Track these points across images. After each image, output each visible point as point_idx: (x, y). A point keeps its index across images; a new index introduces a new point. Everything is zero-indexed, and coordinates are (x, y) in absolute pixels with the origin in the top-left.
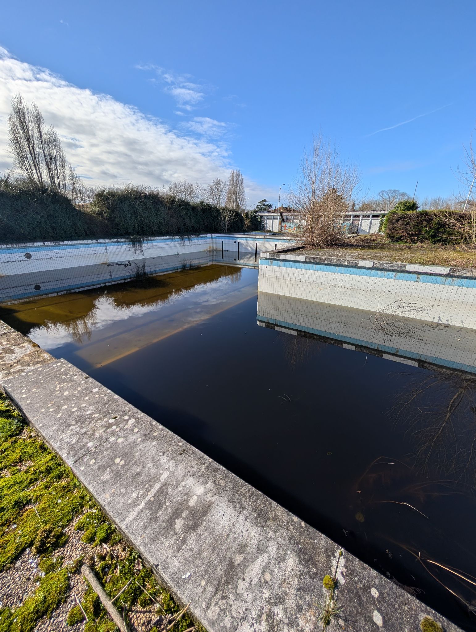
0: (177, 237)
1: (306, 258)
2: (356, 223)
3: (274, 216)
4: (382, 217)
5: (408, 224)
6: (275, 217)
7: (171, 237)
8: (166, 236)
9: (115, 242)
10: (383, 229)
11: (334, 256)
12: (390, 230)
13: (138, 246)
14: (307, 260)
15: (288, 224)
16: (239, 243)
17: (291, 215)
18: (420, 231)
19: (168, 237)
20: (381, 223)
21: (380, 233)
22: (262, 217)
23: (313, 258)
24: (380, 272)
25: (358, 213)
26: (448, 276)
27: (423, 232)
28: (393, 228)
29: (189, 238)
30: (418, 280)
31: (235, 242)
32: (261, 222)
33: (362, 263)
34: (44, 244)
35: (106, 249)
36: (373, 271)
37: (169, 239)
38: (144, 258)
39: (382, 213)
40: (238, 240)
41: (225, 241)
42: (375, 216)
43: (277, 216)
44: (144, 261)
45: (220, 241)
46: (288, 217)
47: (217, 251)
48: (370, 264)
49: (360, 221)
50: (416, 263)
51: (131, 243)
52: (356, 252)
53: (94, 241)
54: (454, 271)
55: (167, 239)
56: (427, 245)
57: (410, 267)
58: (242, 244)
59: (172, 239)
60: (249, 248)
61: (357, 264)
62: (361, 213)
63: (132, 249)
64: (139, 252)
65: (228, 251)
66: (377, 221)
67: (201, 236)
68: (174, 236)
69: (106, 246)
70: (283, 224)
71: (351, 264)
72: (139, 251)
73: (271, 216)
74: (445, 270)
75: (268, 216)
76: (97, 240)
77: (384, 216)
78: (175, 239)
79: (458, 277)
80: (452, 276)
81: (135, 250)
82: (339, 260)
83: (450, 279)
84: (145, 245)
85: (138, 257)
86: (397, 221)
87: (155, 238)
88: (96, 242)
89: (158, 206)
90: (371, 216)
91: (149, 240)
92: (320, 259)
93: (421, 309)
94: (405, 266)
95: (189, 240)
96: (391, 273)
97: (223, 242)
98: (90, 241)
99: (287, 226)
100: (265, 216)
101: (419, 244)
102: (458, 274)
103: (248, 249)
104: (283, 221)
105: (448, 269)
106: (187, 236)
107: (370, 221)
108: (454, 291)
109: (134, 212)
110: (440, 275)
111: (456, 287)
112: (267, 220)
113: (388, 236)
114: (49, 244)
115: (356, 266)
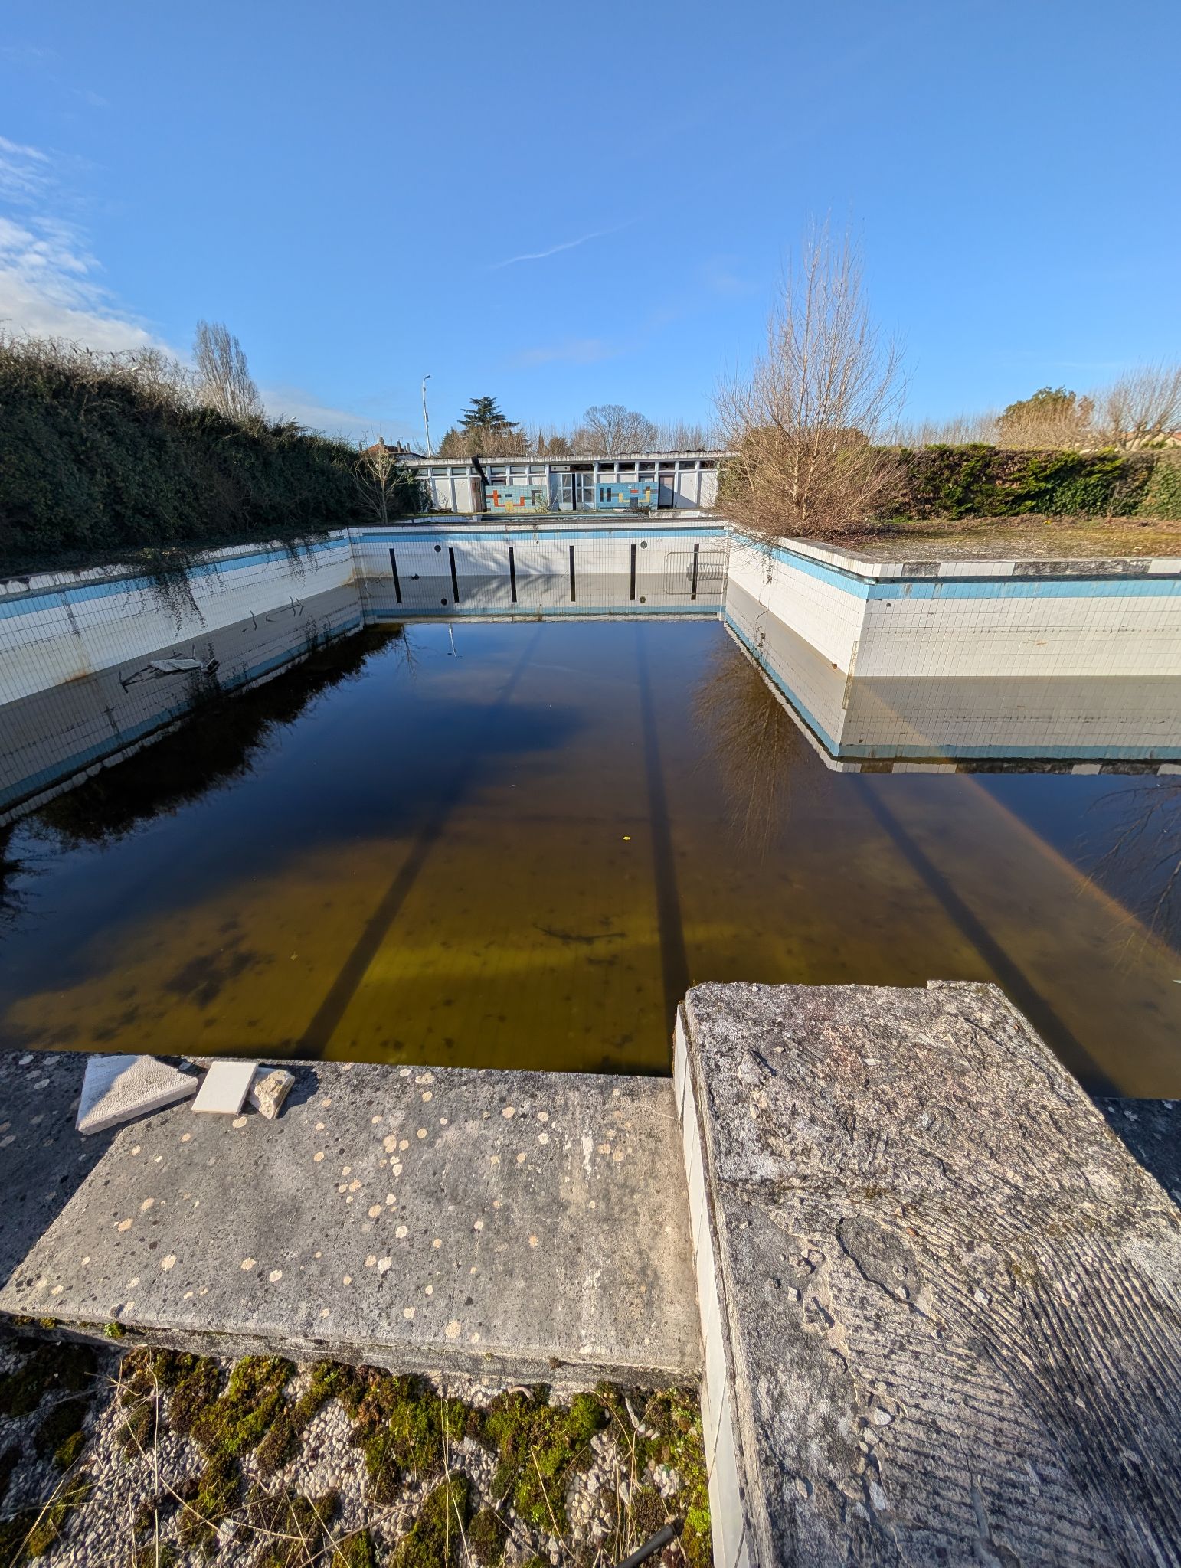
0: (276, 544)
2: (667, 482)
3: (453, 467)
4: (722, 466)
6: (456, 471)
7: (262, 546)
8: (247, 543)
9: (101, 582)
13: (176, 590)
15: (499, 489)
16: (451, 550)
17: (503, 466)
19: (251, 547)
20: (721, 481)
22: (415, 471)
25: (670, 457)
29: (307, 546)
31: (438, 549)
32: (416, 486)
35: (71, 616)
37: (255, 554)
38: (205, 632)
39: (719, 455)
40: (451, 543)
41: (402, 548)
43: (464, 467)
44: (206, 644)
45: (382, 548)
46: (495, 470)
47: (375, 581)
49: (676, 476)
51: (153, 579)
53: (16, 587)
55: (252, 554)
58: (465, 555)
59: (268, 552)
60: (492, 565)
62: (676, 456)
63: (161, 603)
64: (185, 611)
65: (417, 577)
66: (711, 477)
67: (333, 534)
68: (267, 541)
69: (66, 604)
70: (489, 490)
72: (187, 608)
73: (445, 467)
75: (434, 467)
76: (25, 581)
77: (724, 463)
78: (274, 551)
81: (173, 606)
84: (198, 583)
85: (190, 629)
87: (217, 554)
88: (22, 587)
90: (697, 465)
91: (205, 563)
95: (309, 552)
97: (392, 551)
99: (499, 496)
100: (426, 467)
103: (487, 568)
104: (485, 482)
106: (303, 538)
107: (696, 475)
112: (433, 480)
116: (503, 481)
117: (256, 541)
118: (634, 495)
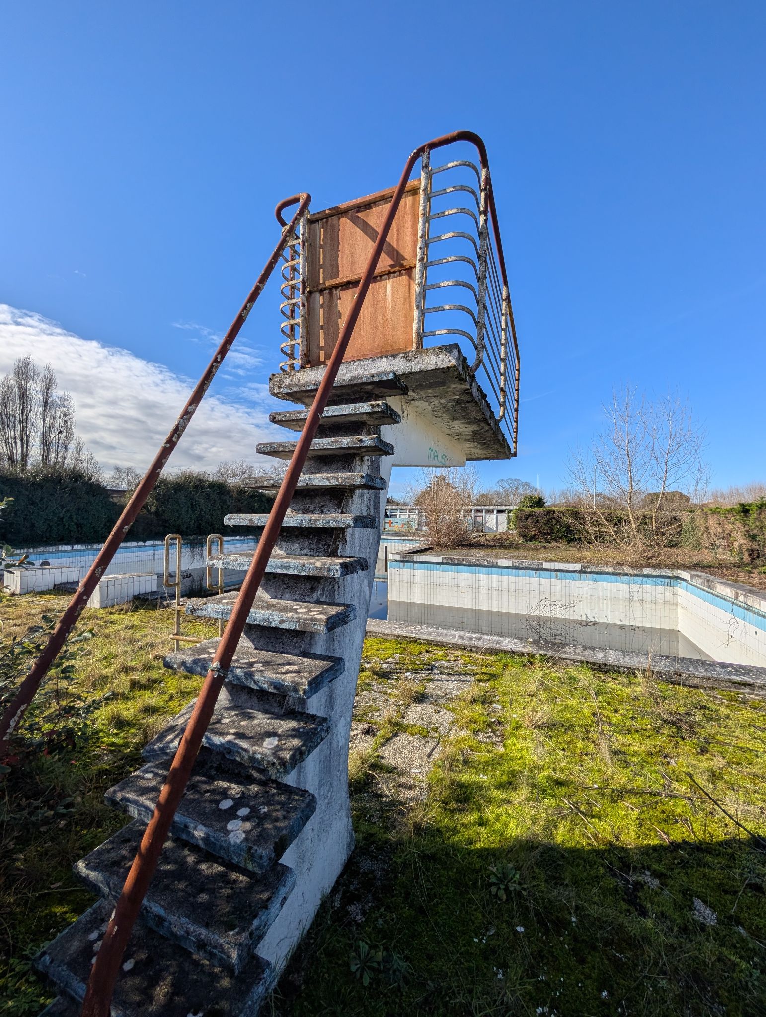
1: (443, 559)
2: (479, 520)
4: (509, 513)
5: (537, 522)
7: (243, 538)
10: (513, 527)
11: (472, 556)
12: (521, 528)
13: (197, 550)
14: (444, 561)
15: (393, 520)
18: (552, 529)
19: (238, 538)
20: (509, 520)
21: (510, 532)
23: (451, 559)
24: (520, 571)
25: (479, 507)
26: (581, 572)
27: (555, 531)
28: (524, 527)
30: (557, 577)
33: (501, 562)
34: (72, 547)
36: (514, 570)
37: (240, 540)
39: (507, 507)
42: (499, 512)
44: (202, 571)
48: (509, 563)
50: (552, 561)
51: (189, 545)
52: (492, 552)
53: (141, 544)
54: (585, 567)
55: (237, 540)
56: (562, 544)
57: (547, 565)
59: (245, 540)
61: (497, 564)
62: (483, 507)
63: (189, 554)
64: (197, 558)
66: (503, 518)
68: (245, 536)
70: (387, 520)
71: (491, 564)
72: (199, 557)
74: (578, 567)
77: (510, 511)
78: (248, 539)
79: (590, 573)
80: (585, 572)
81: (193, 555)
82: (478, 560)
83: (584, 575)
84: (206, 550)
85: (196, 565)
86: (526, 519)
88: (143, 544)
89: (225, 497)
90: (495, 512)
92: (458, 559)
93: (566, 607)
94: (542, 564)
96: (531, 571)
98: (135, 544)
99: (392, 523)
101: (554, 544)
102: (589, 570)
104: (387, 516)
105: (580, 565)
107: (495, 516)
108: (591, 587)
109: (192, 504)
110: (574, 571)
111: (591, 583)
113: (520, 535)
114: (80, 547)
115: (496, 566)
117: (241, 536)
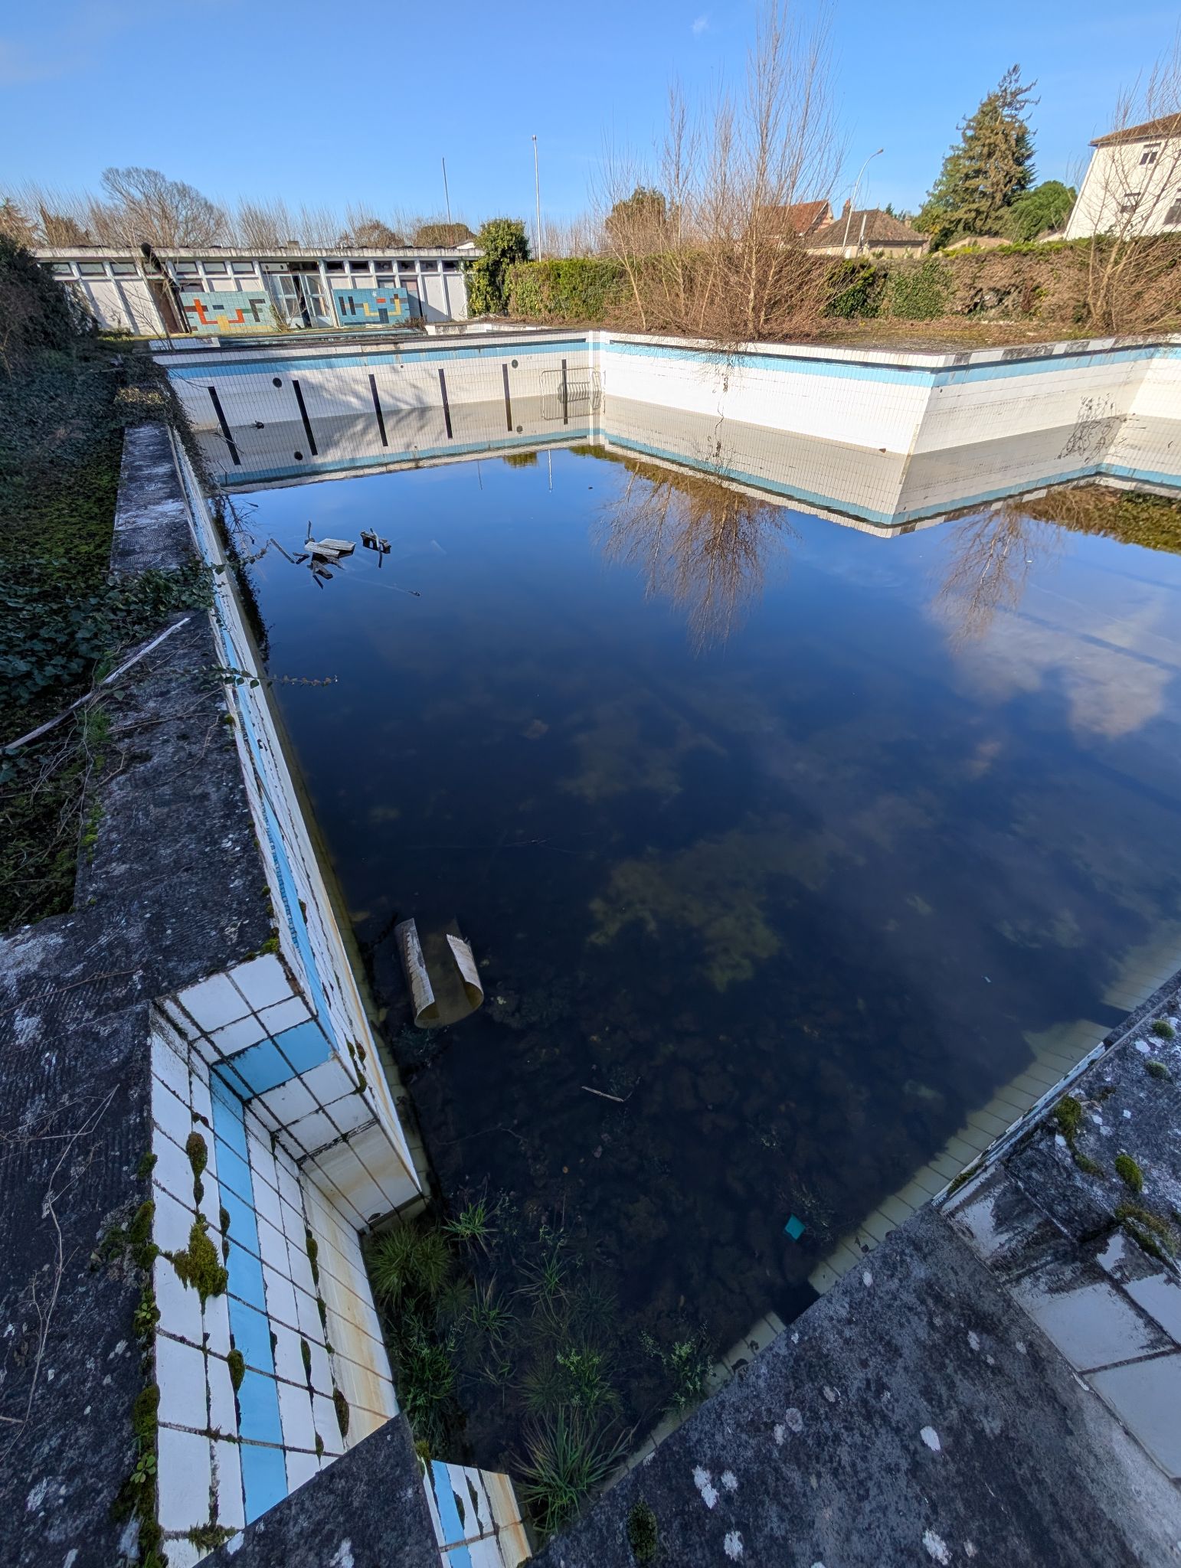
2: (411, 286)
3: (113, 262)
4: (466, 268)
6: (118, 268)
10: (479, 304)
15: (199, 297)
16: (296, 384)
20: (469, 285)
22: (49, 267)
31: (277, 382)
39: (461, 253)
41: (223, 384)
42: (450, 265)
43: (131, 262)
45: (196, 386)
46: (181, 268)
49: (419, 280)
62: (416, 253)
65: (260, 426)
66: (458, 282)
70: (185, 299)
73: (100, 261)
75: (80, 262)
77: (468, 263)
90: (440, 265)
97: (212, 391)
99: (205, 308)
104: (173, 285)
107: (441, 279)
112: (85, 282)
116: (197, 285)
118: (382, 306)
